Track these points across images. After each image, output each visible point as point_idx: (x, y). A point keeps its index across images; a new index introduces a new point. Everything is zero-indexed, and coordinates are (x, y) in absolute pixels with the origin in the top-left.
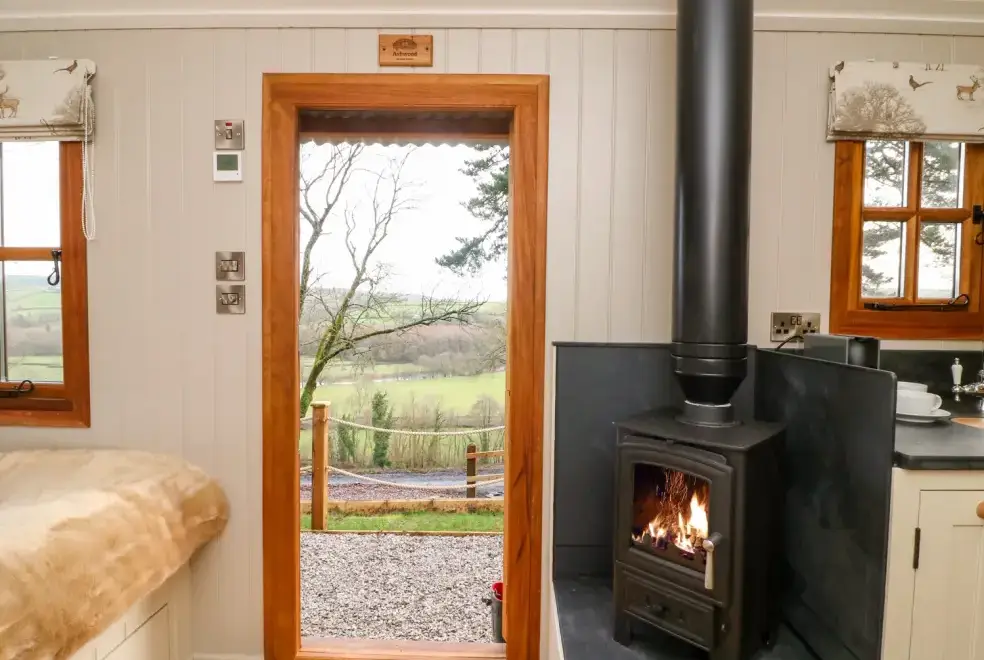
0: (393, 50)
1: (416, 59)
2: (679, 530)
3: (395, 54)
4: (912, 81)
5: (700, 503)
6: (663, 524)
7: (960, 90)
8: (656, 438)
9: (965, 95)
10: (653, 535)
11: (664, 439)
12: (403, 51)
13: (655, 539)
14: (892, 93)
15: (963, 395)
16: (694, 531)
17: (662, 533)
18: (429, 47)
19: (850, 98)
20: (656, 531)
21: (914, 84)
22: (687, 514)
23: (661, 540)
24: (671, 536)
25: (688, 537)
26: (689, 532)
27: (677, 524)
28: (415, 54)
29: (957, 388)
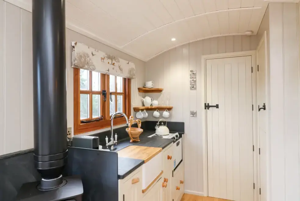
4: (92, 53)
7: (102, 59)
9: (102, 60)
14: (88, 56)
21: (93, 55)
29: (107, 145)
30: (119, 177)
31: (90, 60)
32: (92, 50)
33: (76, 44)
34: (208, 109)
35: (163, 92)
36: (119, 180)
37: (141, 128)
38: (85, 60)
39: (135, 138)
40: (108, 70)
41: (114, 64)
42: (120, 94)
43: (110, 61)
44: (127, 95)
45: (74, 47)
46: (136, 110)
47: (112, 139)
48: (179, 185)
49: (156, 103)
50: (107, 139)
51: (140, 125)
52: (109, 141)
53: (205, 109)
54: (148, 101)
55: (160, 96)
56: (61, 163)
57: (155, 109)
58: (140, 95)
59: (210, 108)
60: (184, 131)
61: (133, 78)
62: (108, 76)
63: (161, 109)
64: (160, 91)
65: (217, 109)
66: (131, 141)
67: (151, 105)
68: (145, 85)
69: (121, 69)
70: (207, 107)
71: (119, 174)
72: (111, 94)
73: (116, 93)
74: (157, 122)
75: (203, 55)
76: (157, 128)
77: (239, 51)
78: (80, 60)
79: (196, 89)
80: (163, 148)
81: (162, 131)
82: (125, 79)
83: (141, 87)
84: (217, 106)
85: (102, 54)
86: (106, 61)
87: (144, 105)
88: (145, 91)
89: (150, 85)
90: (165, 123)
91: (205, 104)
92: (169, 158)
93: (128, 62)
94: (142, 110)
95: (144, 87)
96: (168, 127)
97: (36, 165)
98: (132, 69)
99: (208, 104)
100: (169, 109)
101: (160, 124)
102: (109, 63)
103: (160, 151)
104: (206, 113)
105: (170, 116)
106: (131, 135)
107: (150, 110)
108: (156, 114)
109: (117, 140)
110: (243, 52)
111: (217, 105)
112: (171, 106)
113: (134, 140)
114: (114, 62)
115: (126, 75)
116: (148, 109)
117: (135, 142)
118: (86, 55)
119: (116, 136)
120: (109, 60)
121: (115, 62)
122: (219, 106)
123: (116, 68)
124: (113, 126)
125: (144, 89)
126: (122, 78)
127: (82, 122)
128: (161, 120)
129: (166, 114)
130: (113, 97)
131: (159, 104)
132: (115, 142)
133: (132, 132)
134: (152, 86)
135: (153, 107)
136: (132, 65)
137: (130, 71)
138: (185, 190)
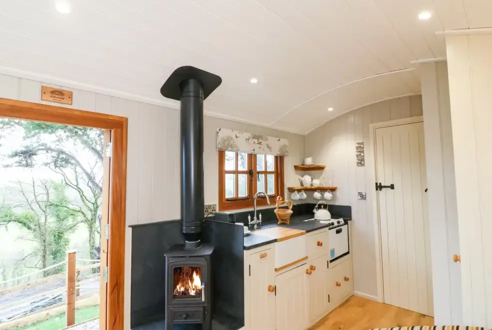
0: (50, 95)
1: (63, 101)
2: (190, 287)
3: (51, 96)
4: (236, 136)
5: (197, 275)
6: (183, 286)
7: (246, 139)
8: (182, 257)
9: (247, 141)
10: (179, 290)
11: (185, 257)
12: (57, 96)
13: (180, 292)
14: (232, 139)
15: (251, 224)
16: (196, 286)
17: (182, 289)
18: (71, 97)
19: (223, 140)
20: (180, 288)
21: (237, 137)
22: (192, 280)
23: (183, 292)
24: (187, 290)
25: (194, 289)
26: (194, 288)
27: (189, 285)
28: (63, 99)
29: (249, 223)
30: (245, 248)
31: (234, 142)
32: (236, 133)
33: (220, 130)
34: (381, 190)
35: (325, 169)
36: (245, 251)
37: (292, 210)
38: (229, 142)
39: (285, 220)
40: (254, 150)
41: (260, 143)
42: (271, 173)
43: (256, 141)
44: (279, 174)
45: (218, 132)
46: (291, 190)
47: (255, 218)
48: (342, 281)
49: (317, 183)
50: (249, 217)
51: (291, 207)
52: (252, 219)
53: (377, 189)
54: (307, 180)
55: (322, 173)
56: (199, 230)
57: (315, 190)
58: (297, 174)
59: (383, 189)
60: (351, 217)
61: (286, 156)
62: (255, 155)
63: (322, 190)
64: (321, 168)
65: (393, 190)
66: (279, 223)
67: (312, 185)
68: (304, 162)
69: (269, 147)
70: (379, 187)
71: (245, 245)
72: (259, 173)
73: (266, 173)
74: (316, 205)
75: (372, 123)
76: (315, 211)
77: (405, 117)
78: (224, 144)
79: (364, 165)
80: (307, 232)
81: (322, 215)
82: (276, 157)
83: (298, 164)
84: (392, 187)
85: (247, 135)
86: (251, 141)
87: (302, 185)
88: (303, 169)
89: (309, 161)
90: (325, 207)
91: (376, 184)
92: (319, 244)
93: (278, 139)
94: (299, 191)
95: (303, 165)
96: (329, 211)
97: (182, 229)
98: (285, 146)
99: (380, 183)
100: (333, 190)
101: (320, 207)
102: (254, 143)
103: (302, 234)
104: (378, 196)
105: (334, 198)
106: (279, 216)
107: (310, 190)
108: (317, 195)
109: (261, 220)
110: (402, 119)
111: (391, 185)
112: (334, 186)
113: (282, 222)
114: (260, 141)
115: (278, 153)
116: (306, 190)
117: (283, 224)
118: (229, 139)
119: (260, 216)
120: (254, 139)
121: (262, 141)
122: (395, 186)
123: (264, 146)
124: (256, 206)
125: (303, 166)
126: (273, 156)
127: (228, 200)
128: (320, 202)
129: (328, 195)
130: (262, 177)
131: (320, 184)
132: (258, 221)
133: (279, 213)
134: (312, 163)
135: (313, 187)
136: (284, 142)
137: (281, 149)
138: (355, 292)
